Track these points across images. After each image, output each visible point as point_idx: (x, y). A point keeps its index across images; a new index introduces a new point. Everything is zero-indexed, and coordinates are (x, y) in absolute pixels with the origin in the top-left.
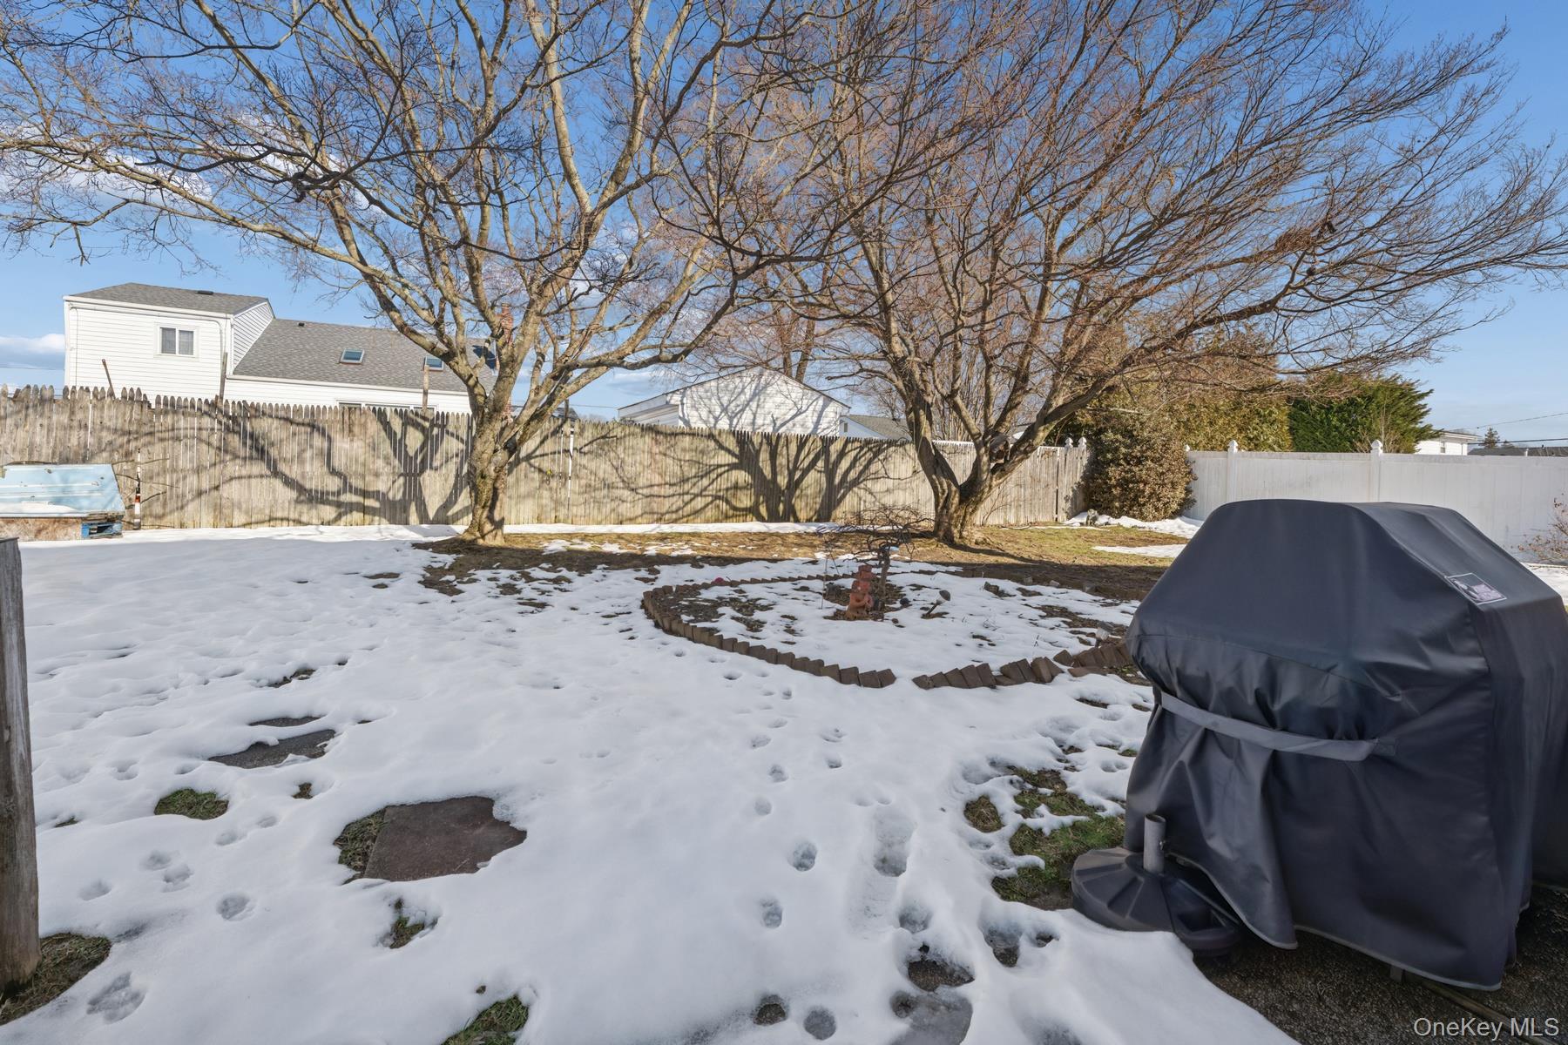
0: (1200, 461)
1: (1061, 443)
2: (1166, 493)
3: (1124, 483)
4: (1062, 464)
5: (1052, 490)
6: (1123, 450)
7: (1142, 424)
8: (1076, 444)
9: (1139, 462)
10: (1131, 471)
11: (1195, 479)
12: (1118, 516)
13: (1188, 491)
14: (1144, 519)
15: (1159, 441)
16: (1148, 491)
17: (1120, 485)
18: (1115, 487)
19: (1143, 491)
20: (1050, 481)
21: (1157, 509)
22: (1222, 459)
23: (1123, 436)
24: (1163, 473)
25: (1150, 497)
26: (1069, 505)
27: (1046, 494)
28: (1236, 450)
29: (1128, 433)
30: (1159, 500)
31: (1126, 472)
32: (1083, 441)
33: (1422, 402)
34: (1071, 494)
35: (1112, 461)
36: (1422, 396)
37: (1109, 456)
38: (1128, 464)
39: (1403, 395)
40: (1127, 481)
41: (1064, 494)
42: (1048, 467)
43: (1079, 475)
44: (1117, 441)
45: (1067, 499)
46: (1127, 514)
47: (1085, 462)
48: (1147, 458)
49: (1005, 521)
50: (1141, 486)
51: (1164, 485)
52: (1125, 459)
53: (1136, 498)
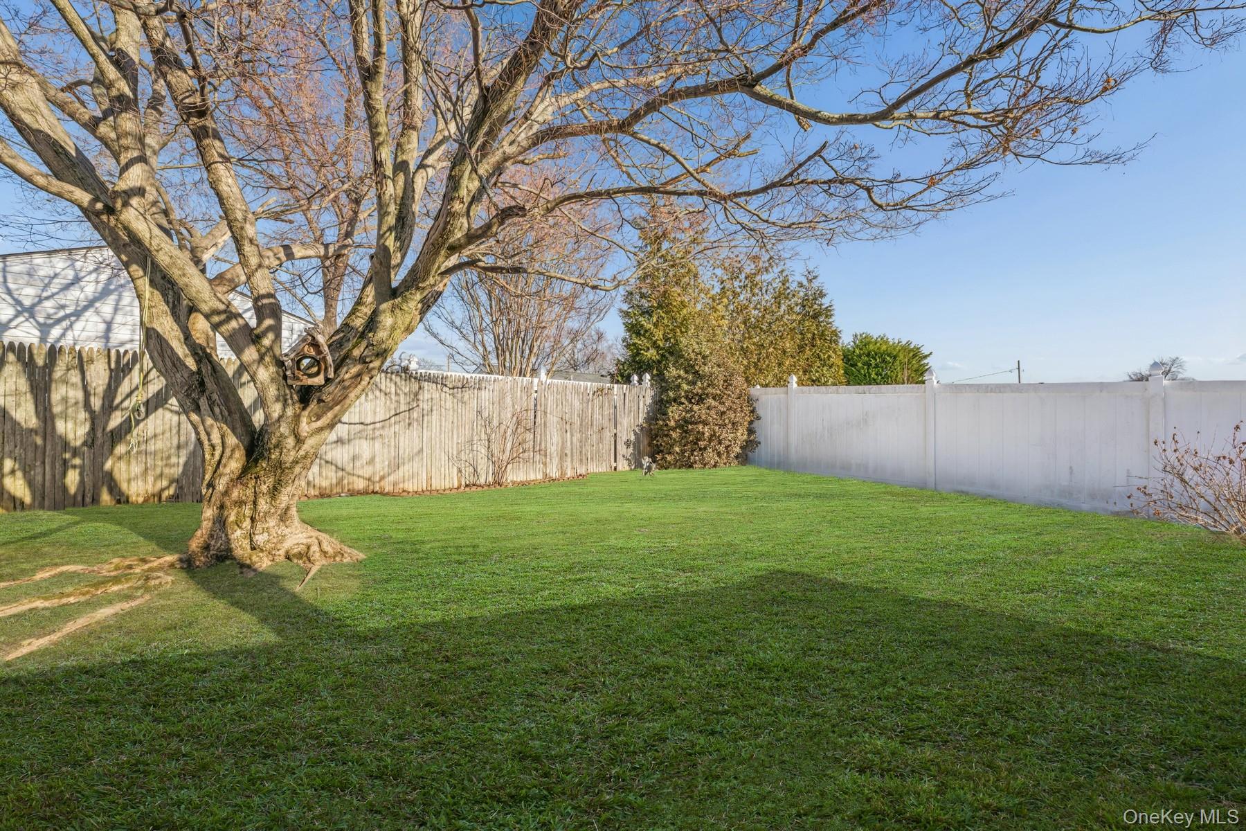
0: (763, 399)
1: (627, 380)
3: (684, 424)
4: (619, 403)
5: (608, 435)
6: (685, 387)
7: (704, 357)
8: (640, 381)
9: (701, 399)
10: (691, 410)
11: (758, 418)
13: (751, 431)
15: (721, 377)
16: (707, 433)
17: (681, 427)
18: (674, 429)
19: (703, 434)
20: (606, 423)
21: (719, 454)
22: (783, 396)
23: (686, 372)
24: (723, 412)
25: (710, 441)
26: (631, 450)
27: (601, 440)
28: (795, 385)
29: (690, 368)
30: (720, 443)
31: (687, 412)
32: (647, 376)
33: (925, 361)
34: (633, 438)
35: (675, 400)
36: (926, 357)
37: (671, 394)
38: (691, 403)
39: (915, 356)
40: (686, 421)
41: (624, 439)
42: (602, 407)
43: (642, 416)
44: (679, 376)
45: (627, 444)
47: (649, 401)
48: (708, 396)
49: (545, 475)
50: (701, 427)
51: (723, 426)
52: (687, 397)
53: (696, 442)
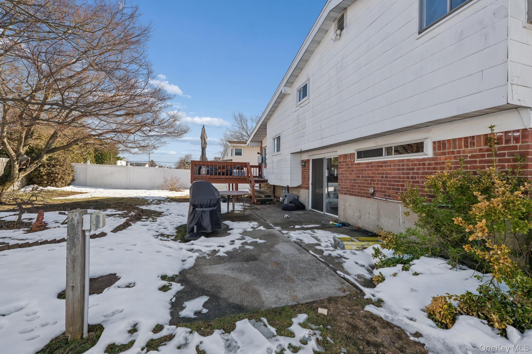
0: (76, 166)
2: (66, 177)
3: (48, 174)
9: (54, 166)
10: (51, 169)
11: (76, 172)
12: (46, 187)
13: (74, 176)
14: (58, 187)
16: (59, 176)
17: (46, 175)
18: (44, 175)
19: (57, 177)
21: (62, 183)
22: (84, 166)
24: (64, 170)
25: (60, 179)
28: (89, 163)
30: (63, 180)
31: (49, 170)
38: (49, 167)
40: (50, 173)
46: (50, 185)
48: (57, 165)
50: (56, 175)
51: (65, 174)
53: (54, 180)
